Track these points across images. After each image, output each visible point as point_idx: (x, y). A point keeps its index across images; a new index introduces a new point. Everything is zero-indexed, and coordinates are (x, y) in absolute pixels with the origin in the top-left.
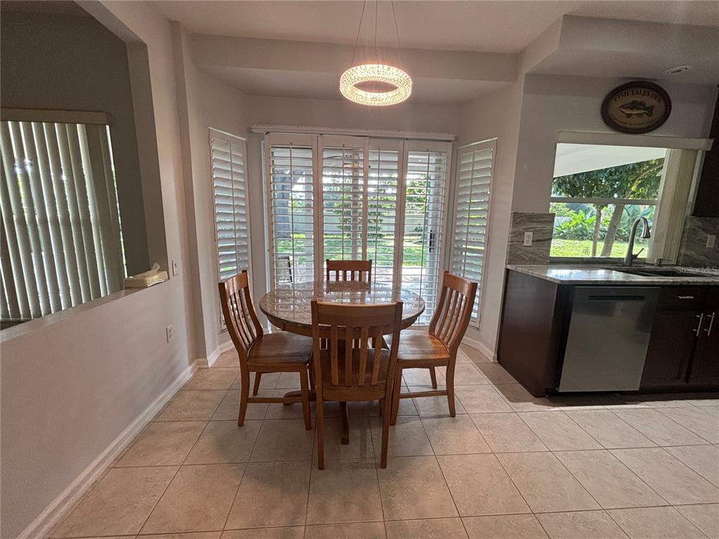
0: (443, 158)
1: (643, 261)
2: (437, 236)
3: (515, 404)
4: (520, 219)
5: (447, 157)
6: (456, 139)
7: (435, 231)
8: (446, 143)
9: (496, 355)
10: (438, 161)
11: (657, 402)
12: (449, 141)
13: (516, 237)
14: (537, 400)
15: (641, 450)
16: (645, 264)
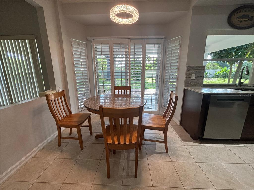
0: (160, 46)
1: (246, 85)
2: (158, 77)
3: (185, 142)
4: (190, 68)
5: (162, 45)
6: (165, 38)
7: (158, 75)
8: (161, 39)
9: (180, 123)
10: (159, 47)
11: (248, 144)
12: (162, 39)
13: (188, 76)
14: (194, 141)
15: (238, 165)
16: (248, 86)
